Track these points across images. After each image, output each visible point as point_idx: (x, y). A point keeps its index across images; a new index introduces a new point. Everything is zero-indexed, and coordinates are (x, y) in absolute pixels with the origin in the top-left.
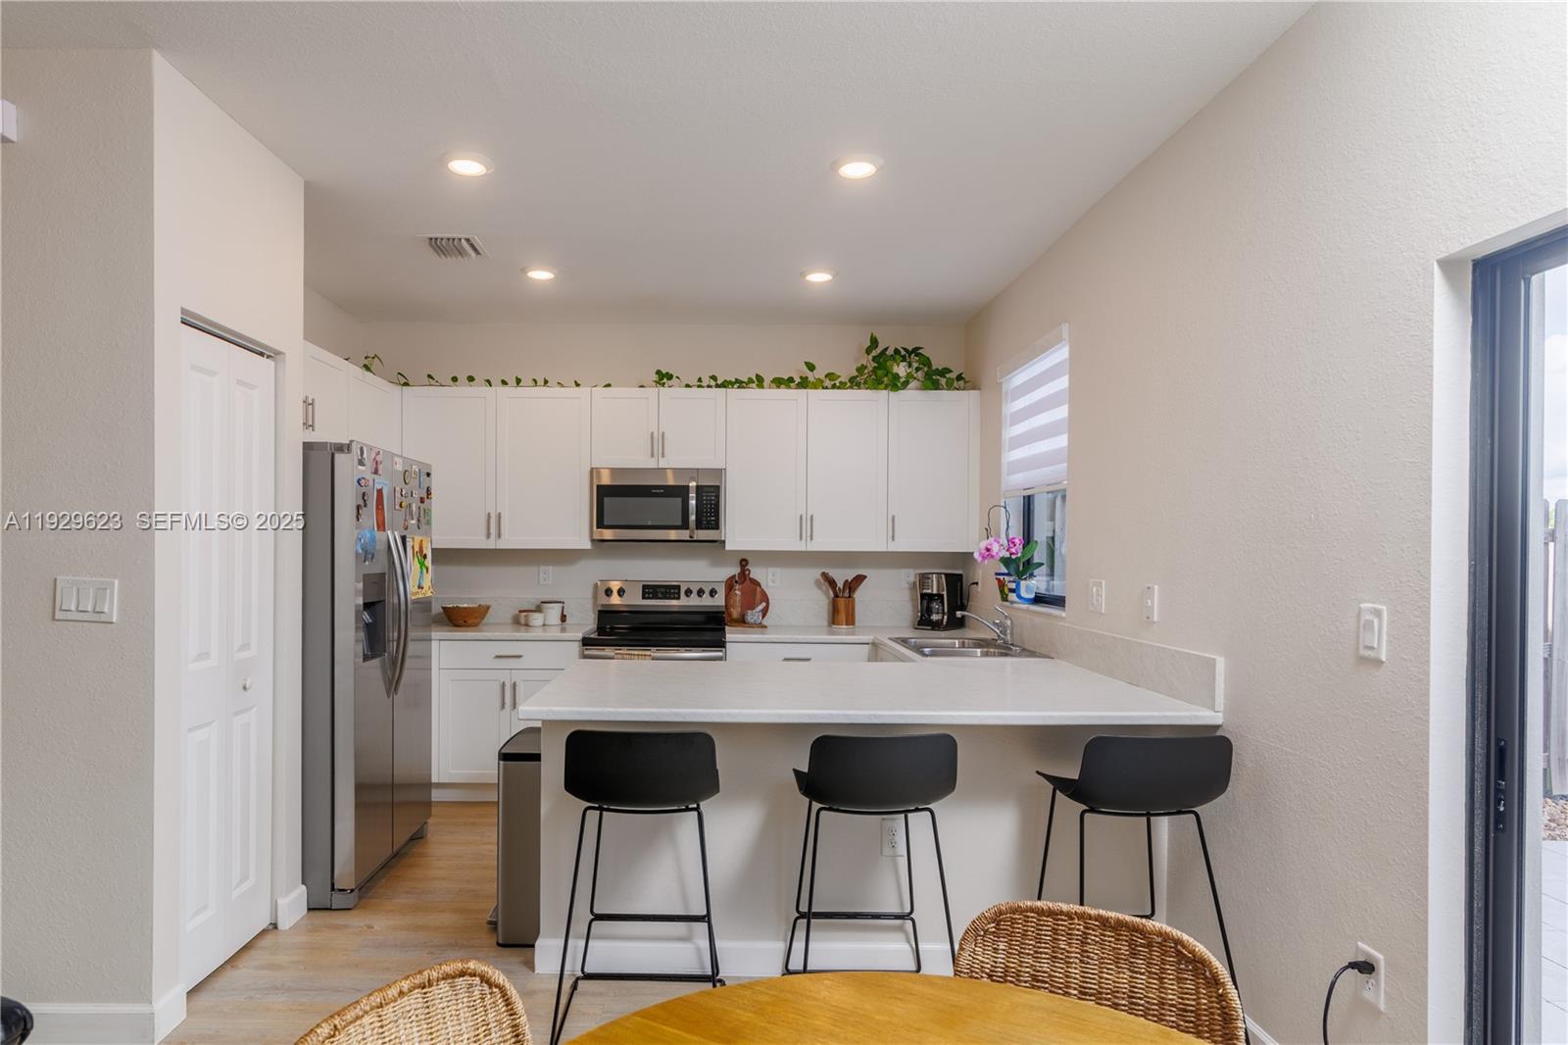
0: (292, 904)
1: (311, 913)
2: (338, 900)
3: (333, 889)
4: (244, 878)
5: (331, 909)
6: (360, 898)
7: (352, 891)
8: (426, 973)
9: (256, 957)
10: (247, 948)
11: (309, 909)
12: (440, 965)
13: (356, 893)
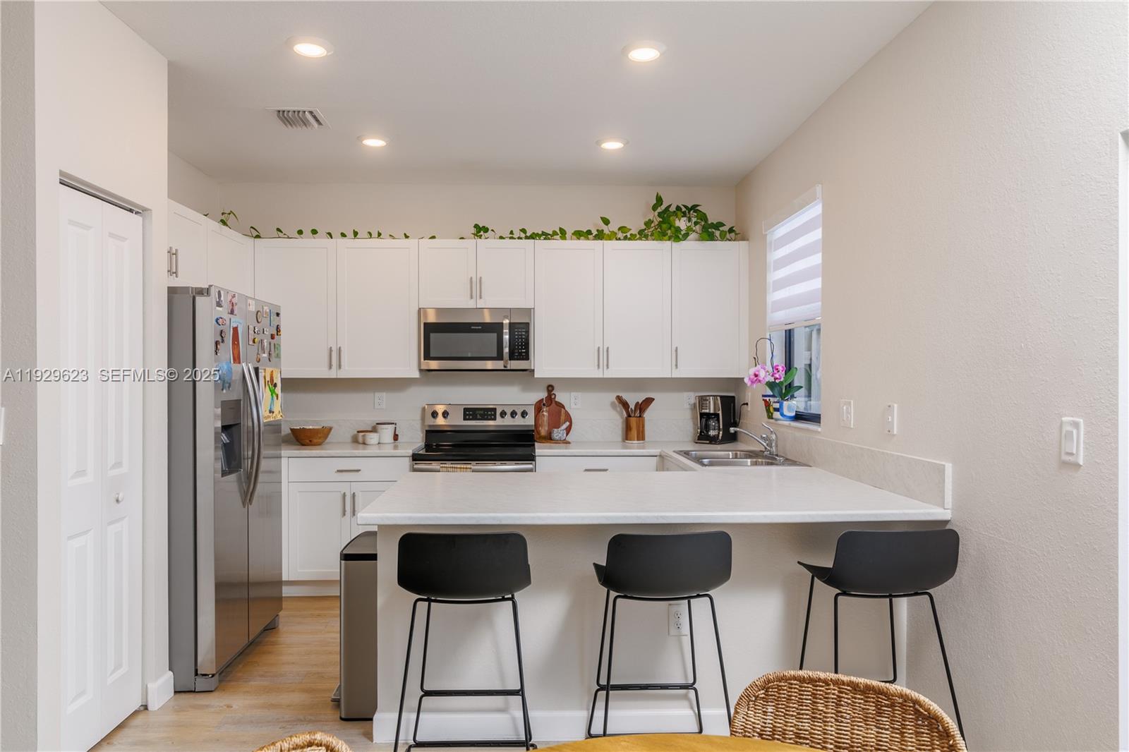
0: (161, 687)
1: (178, 695)
2: (201, 684)
3: (196, 674)
4: (118, 666)
5: (194, 692)
6: (220, 681)
7: (213, 675)
8: (278, 745)
9: (129, 734)
10: (120, 727)
11: (175, 692)
12: (291, 737)
13: (217, 676)
